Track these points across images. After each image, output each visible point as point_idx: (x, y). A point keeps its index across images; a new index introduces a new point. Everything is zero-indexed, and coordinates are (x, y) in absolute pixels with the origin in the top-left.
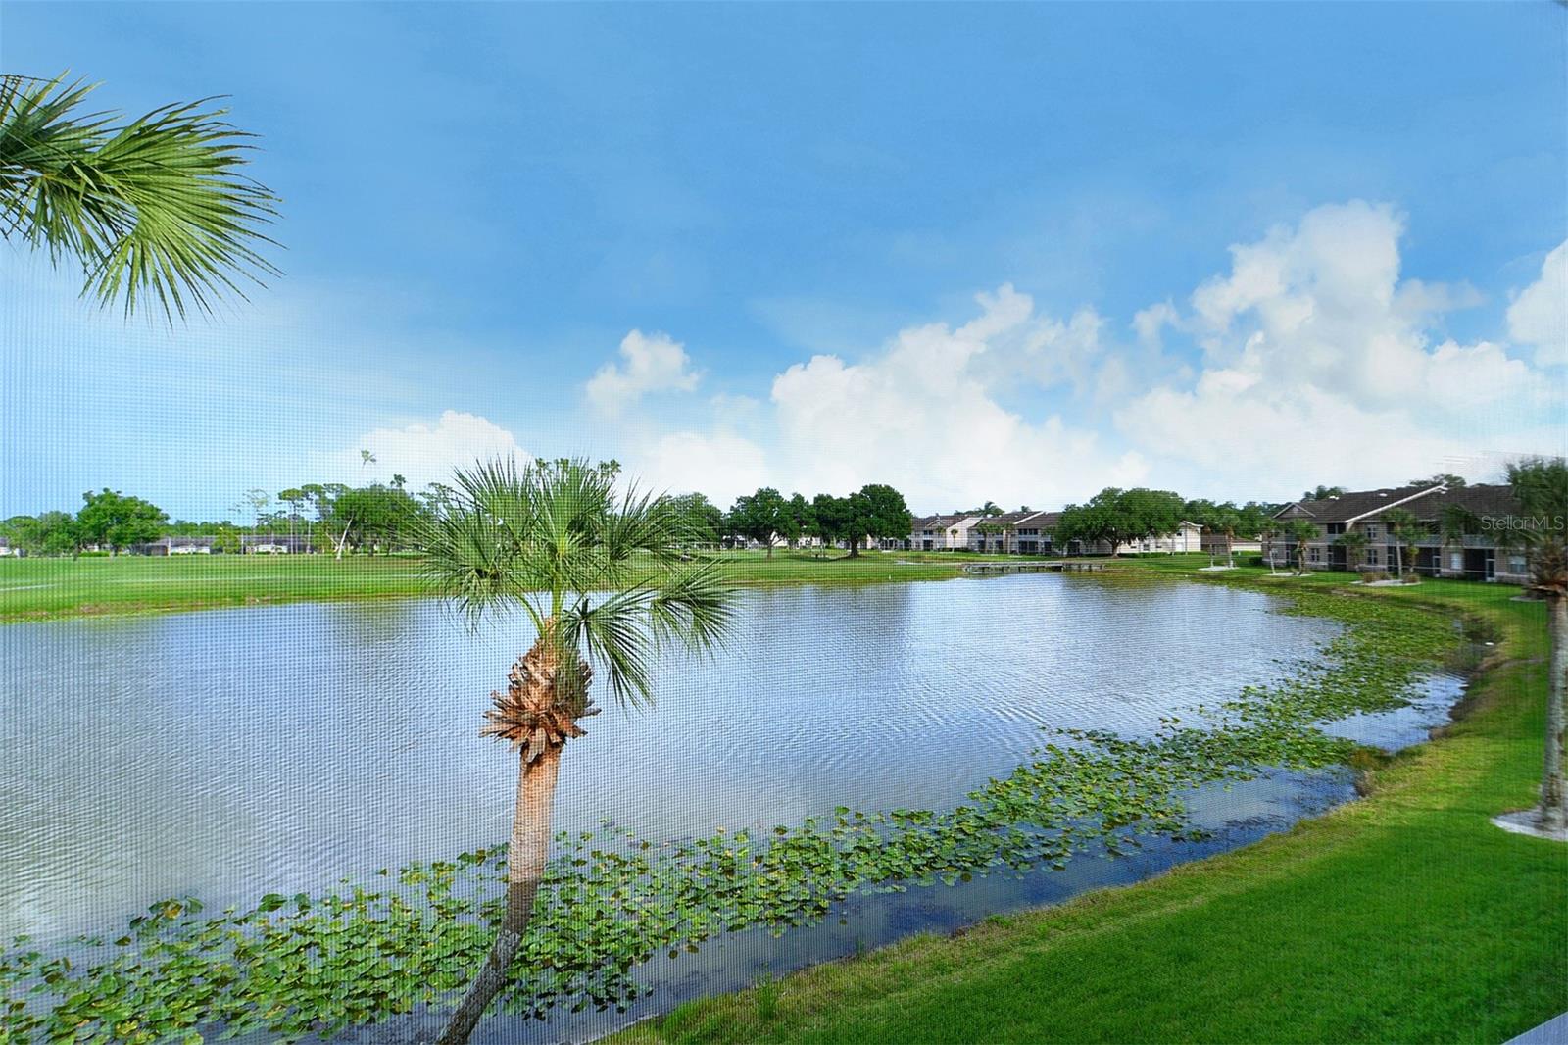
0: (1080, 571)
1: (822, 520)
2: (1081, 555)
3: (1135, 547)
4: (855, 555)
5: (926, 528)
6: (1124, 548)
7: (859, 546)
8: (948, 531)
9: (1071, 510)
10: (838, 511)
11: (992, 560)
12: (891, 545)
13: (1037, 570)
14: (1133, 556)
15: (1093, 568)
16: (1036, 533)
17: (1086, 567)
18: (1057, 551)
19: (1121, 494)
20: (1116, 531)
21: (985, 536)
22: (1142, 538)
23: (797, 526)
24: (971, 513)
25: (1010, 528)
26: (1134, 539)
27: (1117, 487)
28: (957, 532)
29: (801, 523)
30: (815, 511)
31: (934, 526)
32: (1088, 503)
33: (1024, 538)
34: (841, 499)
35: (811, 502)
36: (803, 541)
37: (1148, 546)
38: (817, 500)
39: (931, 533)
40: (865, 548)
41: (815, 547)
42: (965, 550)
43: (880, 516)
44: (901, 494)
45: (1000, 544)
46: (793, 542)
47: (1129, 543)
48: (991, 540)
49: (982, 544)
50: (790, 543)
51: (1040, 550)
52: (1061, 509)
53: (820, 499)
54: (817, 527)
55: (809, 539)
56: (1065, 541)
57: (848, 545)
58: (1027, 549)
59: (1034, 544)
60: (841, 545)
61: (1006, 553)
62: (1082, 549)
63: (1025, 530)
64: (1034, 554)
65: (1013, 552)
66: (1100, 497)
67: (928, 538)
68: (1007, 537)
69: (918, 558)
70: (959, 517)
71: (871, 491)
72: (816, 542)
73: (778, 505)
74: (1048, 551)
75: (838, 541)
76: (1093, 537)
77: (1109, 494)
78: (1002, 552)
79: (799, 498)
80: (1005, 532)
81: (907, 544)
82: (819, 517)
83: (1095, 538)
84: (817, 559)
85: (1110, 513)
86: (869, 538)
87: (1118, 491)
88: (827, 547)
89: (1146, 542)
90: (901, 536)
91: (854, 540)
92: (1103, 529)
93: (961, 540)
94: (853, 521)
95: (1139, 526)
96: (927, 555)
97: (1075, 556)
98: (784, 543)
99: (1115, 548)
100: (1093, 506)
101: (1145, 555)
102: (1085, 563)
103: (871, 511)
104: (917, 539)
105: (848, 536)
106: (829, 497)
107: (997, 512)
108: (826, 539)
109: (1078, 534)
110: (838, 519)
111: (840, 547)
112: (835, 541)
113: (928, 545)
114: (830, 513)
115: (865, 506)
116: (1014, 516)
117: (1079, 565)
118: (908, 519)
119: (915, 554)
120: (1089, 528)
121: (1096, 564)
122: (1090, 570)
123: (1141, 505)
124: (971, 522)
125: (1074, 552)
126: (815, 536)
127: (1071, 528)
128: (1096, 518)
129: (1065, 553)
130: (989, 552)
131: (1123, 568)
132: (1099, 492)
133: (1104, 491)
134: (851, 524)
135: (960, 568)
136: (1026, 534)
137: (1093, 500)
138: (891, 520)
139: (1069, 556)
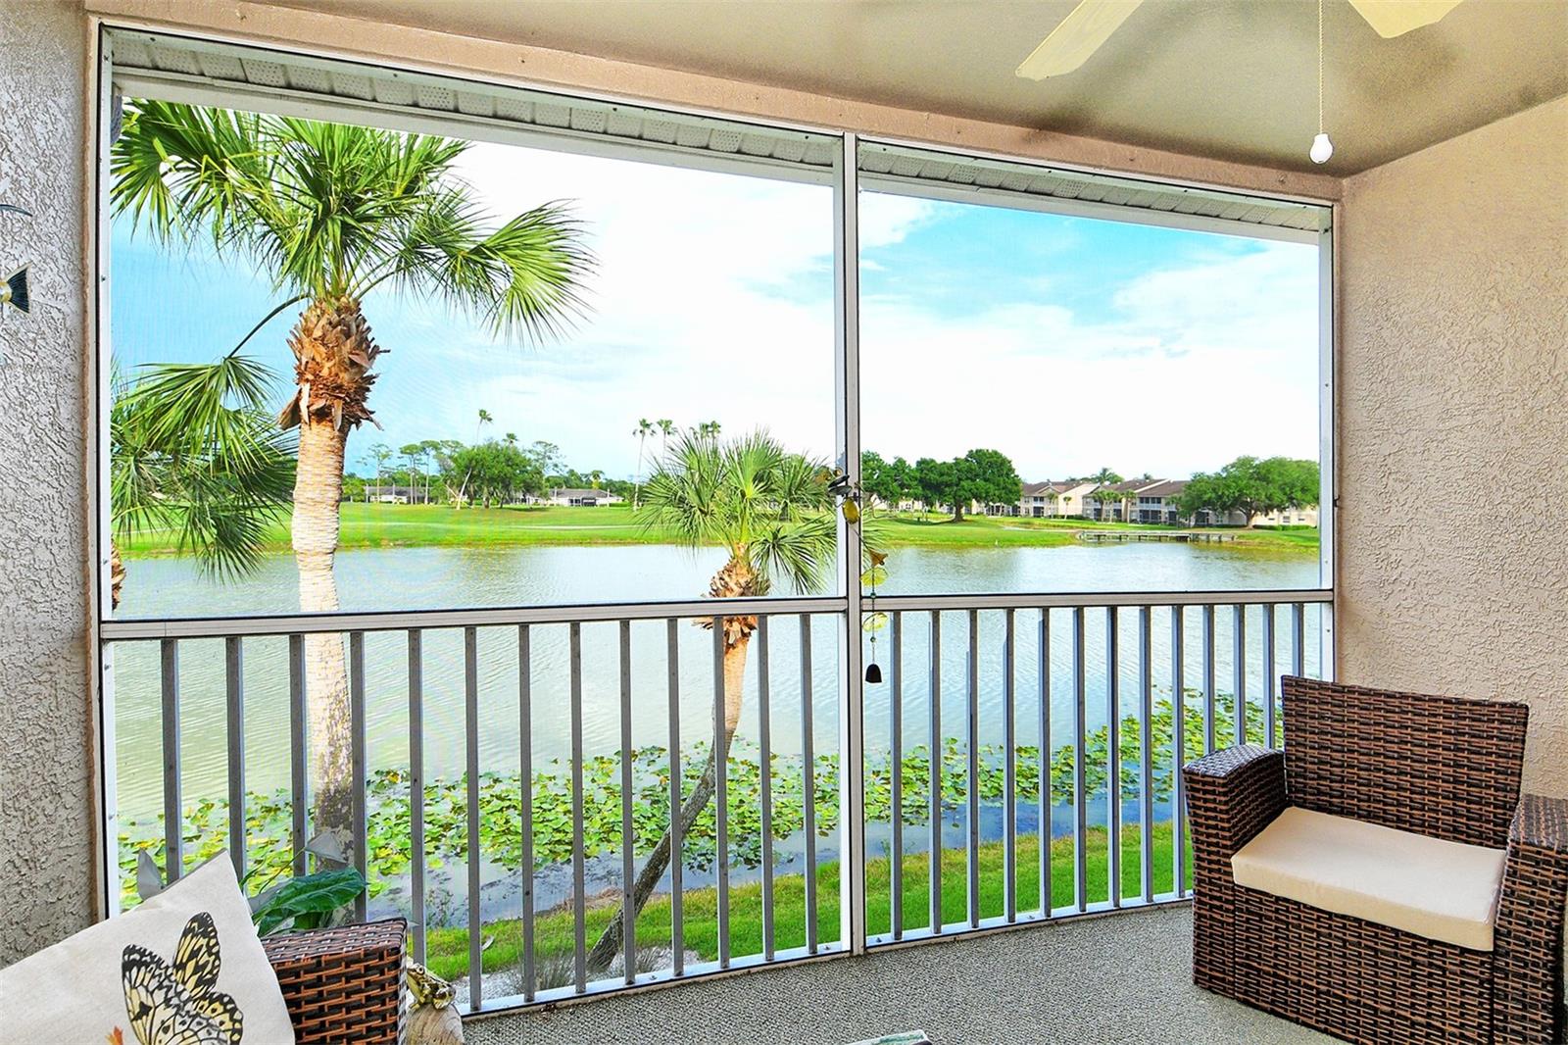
0: (1208, 542)
1: (925, 484)
2: (1210, 526)
3: (1275, 518)
4: (959, 519)
5: (1036, 495)
6: (1260, 519)
7: (963, 510)
8: (1061, 497)
9: (1198, 479)
10: (942, 475)
11: (1110, 528)
12: (998, 511)
13: (1160, 539)
14: (1271, 528)
15: (1223, 539)
16: (1159, 502)
17: (1216, 538)
18: (1183, 520)
19: (1257, 462)
20: (1251, 502)
21: (1102, 503)
22: (1281, 509)
23: (898, 490)
24: (1086, 480)
25: (1130, 497)
26: (1272, 511)
27: (1252, 455)
28: (1070, 499)
29: (902, 486)
30: (918, 475)
31: (1043, 492)
32: (1220, 471)
33: (1145, 507)
34: (944, 463)
35: (914, 466)
36: (903, 504)
37: (1288, 518)
38: (919, 463)
39: (1042, 499)
40: (969, 512)
41: (916, 511)
42: (1080, 518)
43: (986, 480)
44: (1009, 458)
45: (1118, 512)
46: (894, 505)
47: (1266, 515)
48: (1108, 508)
49: (1098, 512)
50: (891, 506)
51: (1163, 520)
52: (1188, 478)
53: (921, 463)
54: (919, 490)
55: (910, 503)
56: (1194, 510)
57: (951, 509)
58: (1149, 518)
59: (1156, 513)
60: (945, 509)
61: (1126, 521)
62: (1212, 519)
63: (1147, 499)
64: (1157, 523)
65: (1132, 521)
66: (1233, 466)
67: (1039, 504)
68: (1126, 505)
69: (1028, 524)
70: (1072, 483)
71: (978, 455)
72: (918, 505)
73: (879, 468)
74: (1173, 520)
75: (941, 505)
76: (1224, 507)
77: (1244, 463)
78: (1120, 521)
79: (901, 461)
80: (1124, 500)
81: (1016, 511)
82: (921, 481)
83: (1227, 508)
84: (919, 522)
85: (1245, 482)
86: (974, 502)
87: (1253, 460)
88: (929, 511)
89: (1286, 514)
90: (1009, 502)
91: (959, 503)
92: (1236, 499)
93: (1075, 507)
94: (957, 485)
95: (1278, 497)
96: (1037, 521)
97: (1203, 526)
98: (884, 506)
99: (1249, 517)
100: (1224, 475)
101: (1284, 528)
102: (1215, 534)
103: (977, 476)
104: (1026, 505)
105: (952, 501)
106: (933, 461)
107: (1114, 479)
108: (929, 502)
109: (1208, 503)
110: (942, 483)
111: (942, 511)
112: (938, 504)
113: (1038, 512)
114: (933, 477)
115: (970, 470)
116: (1135, 484)
117: (1208, 536)
118: (1016, 485)
119: (1023, 520)
120: (1220, 497)
121: (1226, 534)
122: (1220, 541)
123: (1280, 474)
124: (1087, 489)
125: (1202, 522)
126: (917, 498)
127: (1199, 497)
128: (1228, 487)
129: (1192, 523)
130: (1106, 520)
131: (1257, 540)
132: (1233, 460)
133: (1239, 459)
134: (955, 488)
135: (1073, 536)
136: (1147, 502)
137: (1225, 469)
138: (998, 485)
139: (1197, 526)
